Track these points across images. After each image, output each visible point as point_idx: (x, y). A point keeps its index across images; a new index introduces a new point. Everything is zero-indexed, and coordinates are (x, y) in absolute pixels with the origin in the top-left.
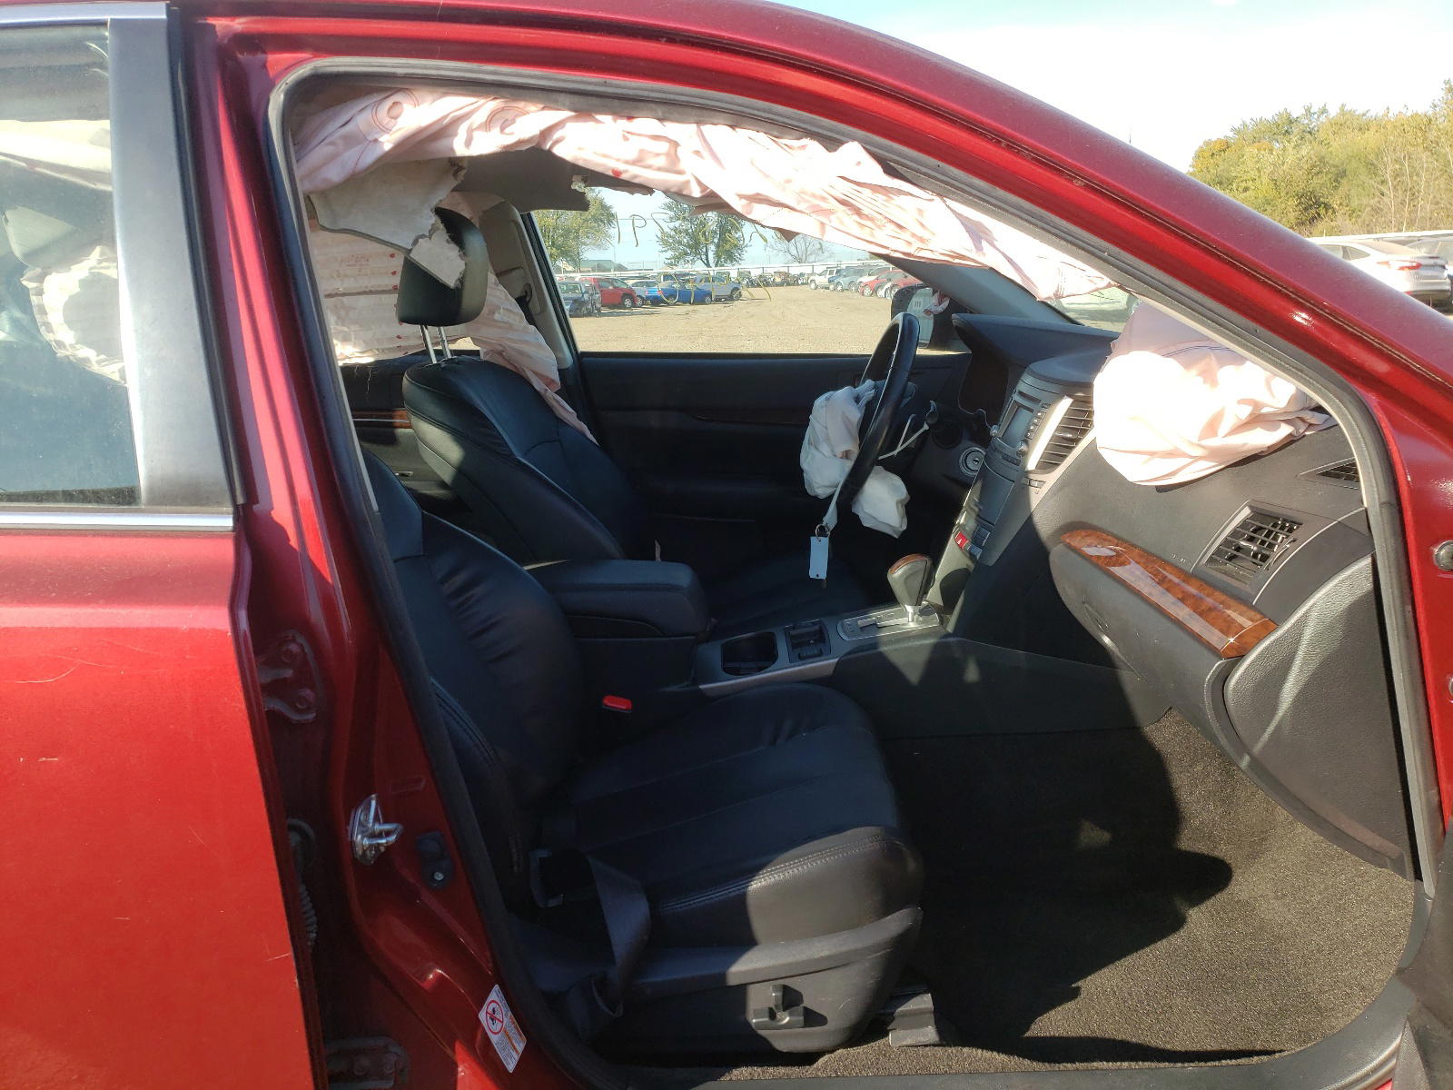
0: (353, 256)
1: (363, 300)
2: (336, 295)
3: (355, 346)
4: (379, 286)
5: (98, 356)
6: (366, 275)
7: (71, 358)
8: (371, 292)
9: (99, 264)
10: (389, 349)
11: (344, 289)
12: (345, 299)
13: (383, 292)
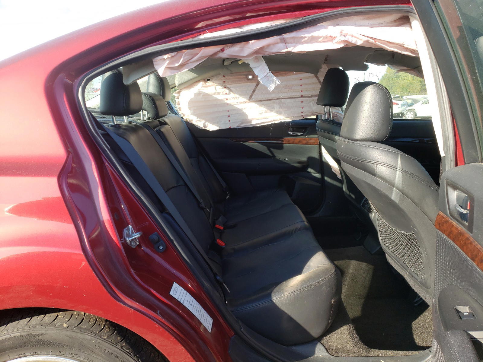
0: (287, 86)
1: (289, 100)
2: (279, 99)
3: (284, 115)
4: (296, 96)
5: (197, 119)
6: (291, 92)
7: (188, 119)
8: (292, 98)
9: (202, 88)
10: (297, 117)
11: (283, 97)
12: (282, 100)
13: (297, 98)
